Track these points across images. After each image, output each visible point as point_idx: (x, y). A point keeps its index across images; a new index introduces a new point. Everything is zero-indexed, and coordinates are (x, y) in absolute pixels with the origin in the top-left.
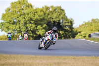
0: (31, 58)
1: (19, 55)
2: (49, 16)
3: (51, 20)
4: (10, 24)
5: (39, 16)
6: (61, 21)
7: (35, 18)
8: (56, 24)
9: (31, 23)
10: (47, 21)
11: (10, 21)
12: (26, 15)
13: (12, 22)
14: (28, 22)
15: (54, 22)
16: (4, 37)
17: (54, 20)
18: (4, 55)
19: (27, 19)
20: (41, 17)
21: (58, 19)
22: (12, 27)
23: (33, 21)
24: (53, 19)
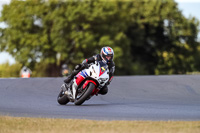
0: (82, 126)
1: (48, 120)
2: (133, 11)
3: (140, 21)
4: (23, 31)
5: (105, 10)
6: (166, 23)
7: (95, 14)
8: (153, 31)
9: (81, 28)
10: (127, 23)
11: (24, 24)
12: (69, 8)
13: (28, 27)
14: (74, 26)
15: (147, 25)
16: (8, 69)
17: (146, 21)
18: (9, 118)
19: (70, 19)
20: (111, 13)
21: (158, 19)
22: (29, 42)
23: (87, 22)
24: (142, 17)
